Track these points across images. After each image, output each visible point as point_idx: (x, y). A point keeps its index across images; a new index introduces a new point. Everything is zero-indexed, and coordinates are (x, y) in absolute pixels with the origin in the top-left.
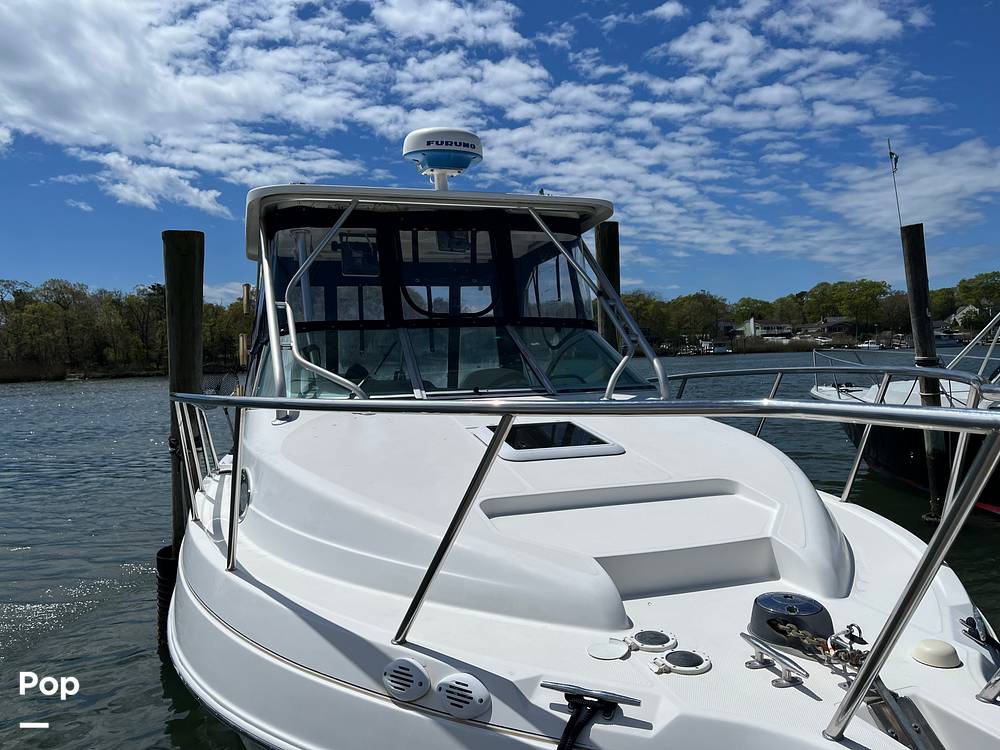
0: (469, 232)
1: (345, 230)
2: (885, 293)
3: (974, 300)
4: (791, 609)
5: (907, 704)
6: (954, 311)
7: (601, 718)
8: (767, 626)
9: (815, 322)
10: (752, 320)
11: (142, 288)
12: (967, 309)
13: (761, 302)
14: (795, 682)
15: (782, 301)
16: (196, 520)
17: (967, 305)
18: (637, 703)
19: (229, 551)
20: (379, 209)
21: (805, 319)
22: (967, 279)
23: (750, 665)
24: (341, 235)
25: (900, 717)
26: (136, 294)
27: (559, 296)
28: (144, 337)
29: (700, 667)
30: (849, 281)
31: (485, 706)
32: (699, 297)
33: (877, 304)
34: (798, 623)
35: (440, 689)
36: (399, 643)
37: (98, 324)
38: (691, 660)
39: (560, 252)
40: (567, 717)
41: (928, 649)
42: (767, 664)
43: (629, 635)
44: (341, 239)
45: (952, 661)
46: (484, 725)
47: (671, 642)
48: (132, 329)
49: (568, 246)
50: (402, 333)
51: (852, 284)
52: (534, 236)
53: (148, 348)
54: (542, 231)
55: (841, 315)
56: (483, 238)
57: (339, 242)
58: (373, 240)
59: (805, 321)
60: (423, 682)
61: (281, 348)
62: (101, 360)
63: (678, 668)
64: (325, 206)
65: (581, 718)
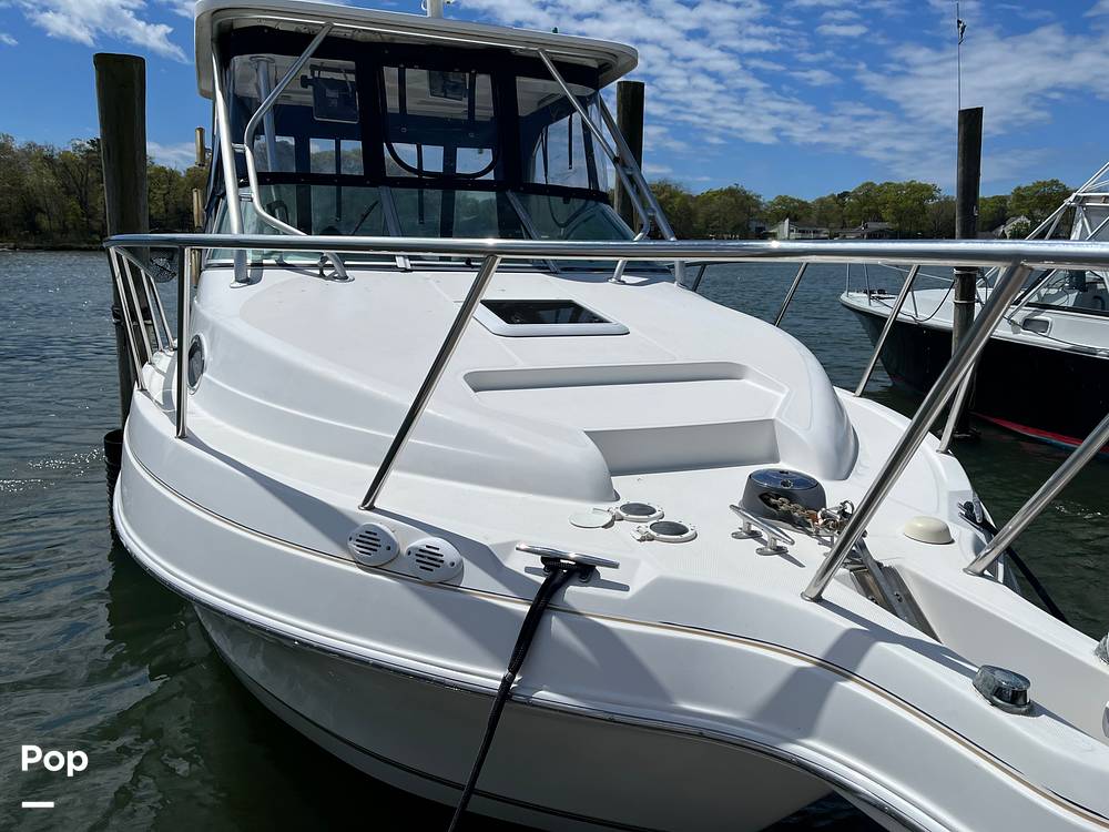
0: (467, 75)
1: (317, 61)
2: (933, 198)
3: (1027, 211)
4: (784, 484)
5: (891, 573)
6: (1003, 221)
7: (577, 581)
8: (760, 500)
9: (855, 226)
10: (787, 221)
11: (78, 143)
12: (1018, 220)
13: (798, 201)
14: (780, 551)
15: (821, 201)
16: (143, 390)
17: (1019, 216)
18: (615, 566)
19: (179, 418)
20: (359, 37)
21: (844, 223)
22: (1023, 186)
23: (736, 536)
24: (313, 68)
25: (882, 583)
26: (71, 149)
27: (571, 163)
28: (83, 203)
29: (684, 536)
30: (897, 182)
31: (455, 570)
32: (731, 192)
33: (924, 209)
34: (791, 497)
35: (409, 553)
36: (367, 509)
37: (27, 184)
38: (677, 530)
39: (575, 110)
40: (541, 580)
41: (920, 525)
42: (754, 535)
43: (615, 507)
44: (313, 74)
45: (943, 537)
46: (455, 588)
47: (658, 513)
48: (68, 193)
49: (584, 102)
50: (384, 192)
51: (900, 185)
52: (545, 86)
53: (89, 217)
54: (553, 79)
55: (883, 221)
56: (484, 84)
57: (310, 77)
58: (352, 78)
59: (844, 226)
60: (391, 546)
61: (240, 198)
62: (34, 228)
63: (661, 536)
64: (292, 28)
65: (557, 580)
